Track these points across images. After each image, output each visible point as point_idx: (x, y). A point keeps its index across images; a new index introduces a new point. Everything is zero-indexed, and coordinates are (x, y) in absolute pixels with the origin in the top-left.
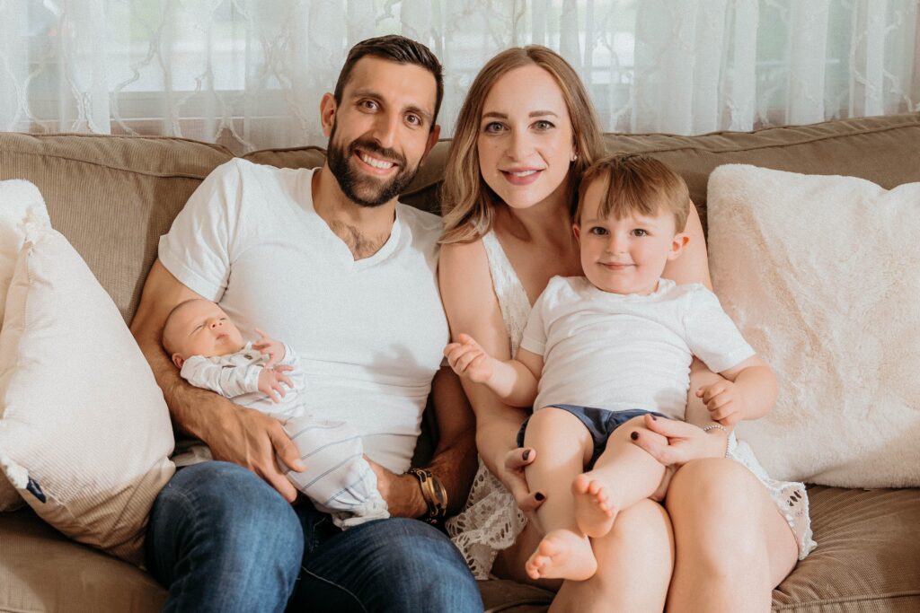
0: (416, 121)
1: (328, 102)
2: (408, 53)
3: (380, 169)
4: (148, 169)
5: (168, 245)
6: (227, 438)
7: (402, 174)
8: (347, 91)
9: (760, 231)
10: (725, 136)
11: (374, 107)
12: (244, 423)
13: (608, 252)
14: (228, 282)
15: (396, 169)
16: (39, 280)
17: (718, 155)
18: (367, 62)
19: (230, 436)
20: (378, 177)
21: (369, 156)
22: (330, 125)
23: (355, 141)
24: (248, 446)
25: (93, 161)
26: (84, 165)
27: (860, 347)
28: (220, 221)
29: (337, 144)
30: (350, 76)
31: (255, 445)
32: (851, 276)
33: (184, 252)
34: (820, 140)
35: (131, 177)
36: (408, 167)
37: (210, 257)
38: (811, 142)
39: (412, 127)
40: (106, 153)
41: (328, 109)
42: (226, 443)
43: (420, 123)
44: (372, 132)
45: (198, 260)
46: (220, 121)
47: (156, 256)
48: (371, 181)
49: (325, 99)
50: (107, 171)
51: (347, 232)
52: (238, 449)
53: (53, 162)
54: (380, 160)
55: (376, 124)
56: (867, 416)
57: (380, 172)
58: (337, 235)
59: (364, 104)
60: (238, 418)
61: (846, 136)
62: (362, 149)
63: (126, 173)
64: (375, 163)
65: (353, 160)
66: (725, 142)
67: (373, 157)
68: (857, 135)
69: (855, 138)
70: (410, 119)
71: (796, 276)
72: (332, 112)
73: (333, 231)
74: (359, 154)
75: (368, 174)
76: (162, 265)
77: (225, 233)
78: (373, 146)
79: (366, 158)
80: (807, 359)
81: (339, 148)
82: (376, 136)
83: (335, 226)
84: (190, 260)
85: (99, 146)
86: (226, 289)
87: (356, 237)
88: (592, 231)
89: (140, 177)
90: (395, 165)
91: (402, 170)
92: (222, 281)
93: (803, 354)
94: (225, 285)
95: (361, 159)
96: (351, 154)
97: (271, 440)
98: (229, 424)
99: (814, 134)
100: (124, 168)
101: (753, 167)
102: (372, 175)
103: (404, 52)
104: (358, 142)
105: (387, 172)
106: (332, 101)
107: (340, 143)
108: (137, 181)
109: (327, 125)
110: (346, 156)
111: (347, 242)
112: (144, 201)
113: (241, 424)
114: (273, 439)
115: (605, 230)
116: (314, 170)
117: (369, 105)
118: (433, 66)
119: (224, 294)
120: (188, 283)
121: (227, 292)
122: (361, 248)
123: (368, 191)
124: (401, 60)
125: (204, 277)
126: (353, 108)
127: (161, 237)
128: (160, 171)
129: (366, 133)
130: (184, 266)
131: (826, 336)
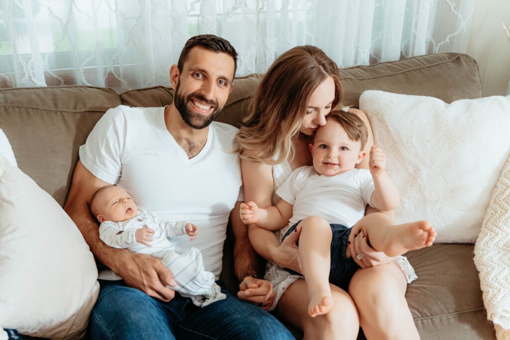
0: (223, 83)
1: (174, 70)
2: (220, 46)
3: (204, 110)
4: (68, 109)
5: (85, 153)
6: (131, 274)
7: (216, 112)
8: (186, 66)
9: (388, 126)
10: (360, 69)
11: (201, 76)
12: (140, 264)
13: (328, 157)
14: (121, 173)
15: (213, 109)
16: (5, 201)
17: (361, 81)
18: (197, 51)
19: (133, 272)
20: (203, 114)
21: (199, 102)
22: (176, 82)
23: (191, 94)
24: (143, 275)
25: (35, 106)
26: (30, 110)
27: (436, 183)
28: (115, 143)
29: (180, 95)
30: (188, 58)
31: (147, 274)
32: (433, 149)
33: (95, 159)
34: (407, 71)
35: (59, 114)
36: (219, 107)
37: (110, 162)
38: (403, 73)
39: (222, 87)
40: (42, 100)
41: (174, 73)
42: (131, 276)
43: (226, 85)
44: (201, 90)
45: (103, 163)
46: (106, 68)
47: (78, 159)
48: (199, 116)
49: (173, 68)
50: (44, 112)
51: (184, 142)
52: (138, 278)
53: (11, 110)
54: (204, 105)
55: (203, 86)
56: (438, 215)
57: (204, 111)
58: (179, 144)
59: (195, 75)
60: (135, 261)
61: (419, 69)
62: (195, 99)
63: (56, 112)
64: (202, 106)
65: (190, 104)
66: (362, 73)
67: (201, 104)
68: (423, 68)
69: (423, 70)
70: (220, 82)
71: (405, 149)
72: (176, 75)
73: (177, 142)
74: (192, 101)
75: (198, 112)
76: (82, 164)
77: (118, 149)
78: (201, 98)
79: (197, 104)
80: (410, 188)
81: (181, 97)
82: (203, 92)
83: (178, 139)
84: (99, 164)
85: (38, 96)
86: (120, 177)
87: (189, 143)
88: (320, 146)
89: (64, 114)
90: (212, 107)
91: (216, 109)
92: (118, 174)
93: (408, 186)
94: (120, 176)
95: (194, 104)
96: (188, 101)
97: (156, 271)
98: (131, 266)
99: (404, 68)
100: (54, 109)
101: (381, 92)
102: (201, 113)
103: (218, 46)
104: (193, 95)
105: (208, 111)
106: (176, 70)
107: (182, 94)
108: (63, 116)
109: (174, 83)
110: (186, 102)
111: (184, 148)
112: (68, 127)
113: (138, 265)
114: (157, 271)
115: (326, 146)
116: (165, 107)
117: (198, 75)
118: (233, 53)
119: (119, 179)
120: (99, 176)
121: (121, 178)
122: (192, 150)
123: (198, 121)
124: (216, 50)
125: (108, 173)
126: (190, 76)
127: (81, 147)
128: (75, 109)
129: (198, 90)
130: (96, 167)
131: (419, 177)
